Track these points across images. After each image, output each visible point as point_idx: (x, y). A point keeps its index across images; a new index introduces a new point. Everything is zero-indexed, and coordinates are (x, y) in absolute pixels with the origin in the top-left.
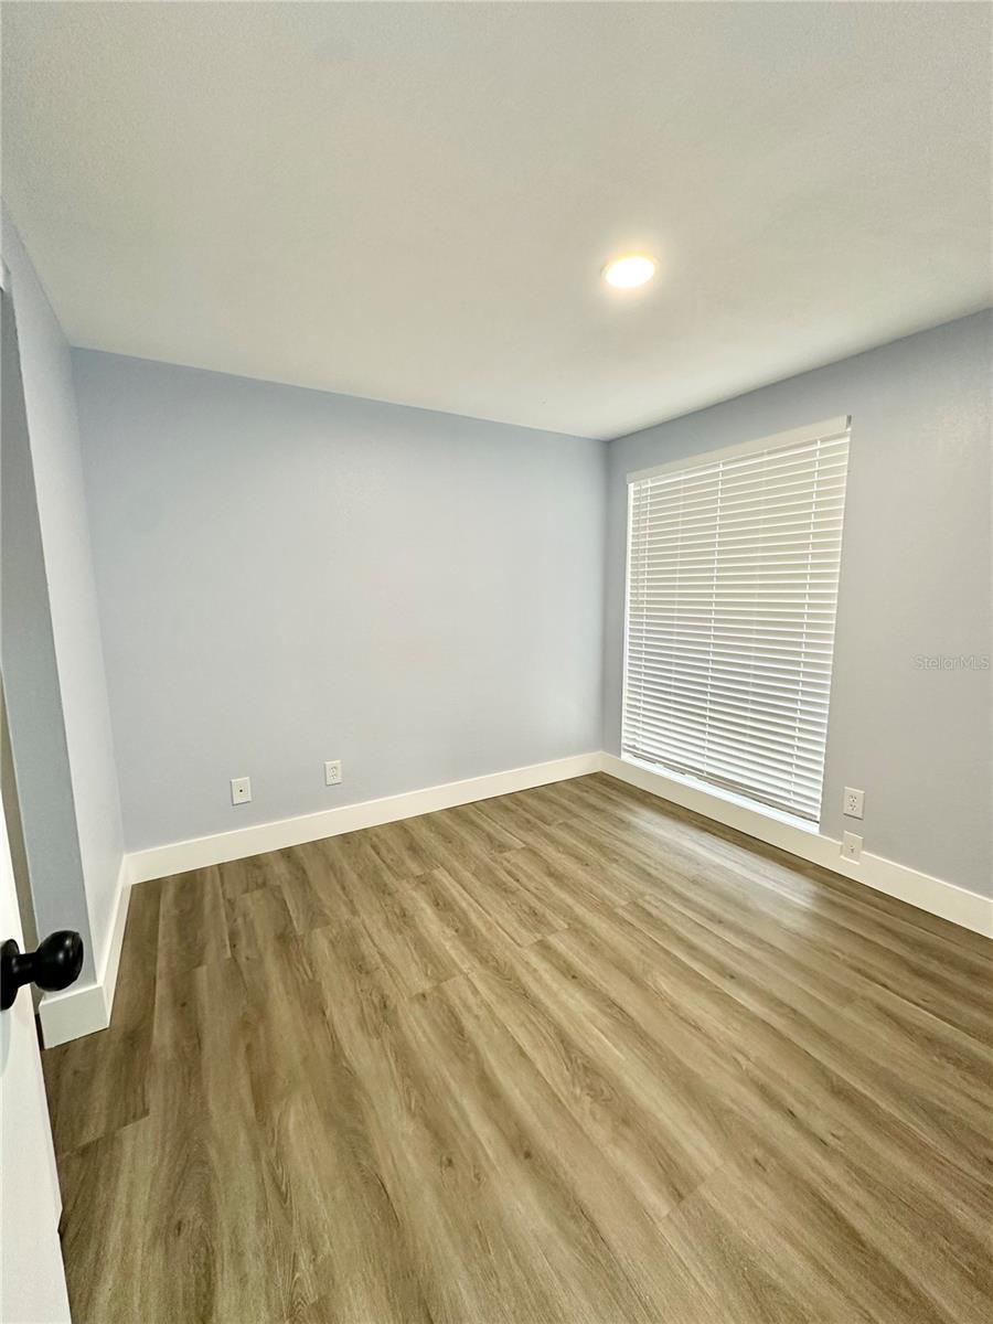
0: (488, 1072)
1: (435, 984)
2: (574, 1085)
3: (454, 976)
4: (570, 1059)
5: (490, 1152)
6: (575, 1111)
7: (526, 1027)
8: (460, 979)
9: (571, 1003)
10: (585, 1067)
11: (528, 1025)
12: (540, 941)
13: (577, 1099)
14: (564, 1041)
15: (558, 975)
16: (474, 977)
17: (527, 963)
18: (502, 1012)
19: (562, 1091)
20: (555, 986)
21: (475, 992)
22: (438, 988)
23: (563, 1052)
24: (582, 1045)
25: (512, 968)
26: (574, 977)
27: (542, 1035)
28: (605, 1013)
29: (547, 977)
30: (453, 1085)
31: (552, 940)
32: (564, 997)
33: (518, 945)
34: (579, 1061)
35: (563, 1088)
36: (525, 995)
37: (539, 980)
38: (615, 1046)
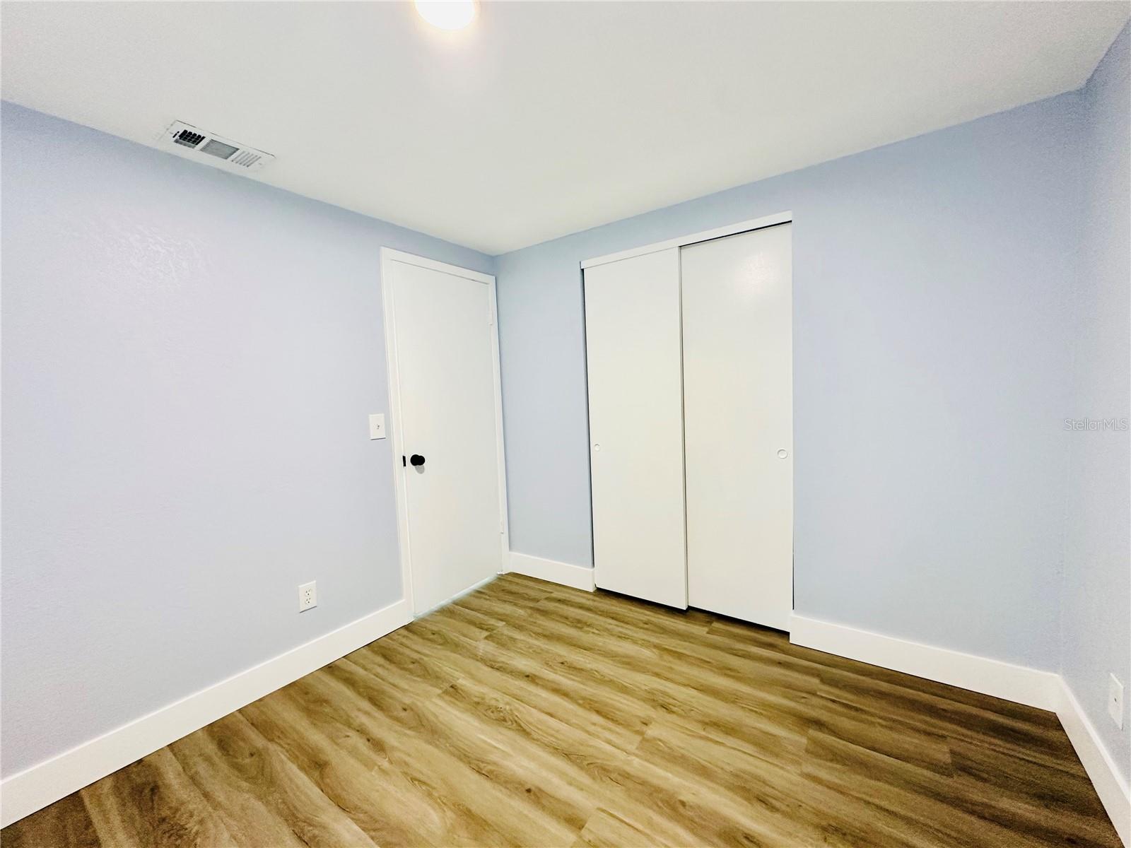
0: (565, 698)
1: (645, 736)
2: (511, 710)
3: (637, 748)
4: (516, 722)
5: (546, 671)
6: (507, 698)
7: (553, 730)
8: (632, 748)
9: (525, 762)
10: (504, 720)
11: (553, 732)
12: (581, 827)
13: (507, 704)
14: (524, 732)
15: (546, 787)
16: (622, 755)
17: (582, 789)
18: (578, 735)
19: (517, 704)
20: (544, 773)
21: (609, 742)
22: (640, 733)
23: (522, 724)
24: (510, 733)
25: (593, 777)
26: (529, 791)
27: (541, 730)
28: (495, 763)
29: (556, 781)
30: (582, 686)
31: (567, 837)
32: (532, 766)
33: (604, 811)
34: (510, 723)
35: (517, 706)
36: (567, 755)
37: (562, 774)
38: (485, 742)
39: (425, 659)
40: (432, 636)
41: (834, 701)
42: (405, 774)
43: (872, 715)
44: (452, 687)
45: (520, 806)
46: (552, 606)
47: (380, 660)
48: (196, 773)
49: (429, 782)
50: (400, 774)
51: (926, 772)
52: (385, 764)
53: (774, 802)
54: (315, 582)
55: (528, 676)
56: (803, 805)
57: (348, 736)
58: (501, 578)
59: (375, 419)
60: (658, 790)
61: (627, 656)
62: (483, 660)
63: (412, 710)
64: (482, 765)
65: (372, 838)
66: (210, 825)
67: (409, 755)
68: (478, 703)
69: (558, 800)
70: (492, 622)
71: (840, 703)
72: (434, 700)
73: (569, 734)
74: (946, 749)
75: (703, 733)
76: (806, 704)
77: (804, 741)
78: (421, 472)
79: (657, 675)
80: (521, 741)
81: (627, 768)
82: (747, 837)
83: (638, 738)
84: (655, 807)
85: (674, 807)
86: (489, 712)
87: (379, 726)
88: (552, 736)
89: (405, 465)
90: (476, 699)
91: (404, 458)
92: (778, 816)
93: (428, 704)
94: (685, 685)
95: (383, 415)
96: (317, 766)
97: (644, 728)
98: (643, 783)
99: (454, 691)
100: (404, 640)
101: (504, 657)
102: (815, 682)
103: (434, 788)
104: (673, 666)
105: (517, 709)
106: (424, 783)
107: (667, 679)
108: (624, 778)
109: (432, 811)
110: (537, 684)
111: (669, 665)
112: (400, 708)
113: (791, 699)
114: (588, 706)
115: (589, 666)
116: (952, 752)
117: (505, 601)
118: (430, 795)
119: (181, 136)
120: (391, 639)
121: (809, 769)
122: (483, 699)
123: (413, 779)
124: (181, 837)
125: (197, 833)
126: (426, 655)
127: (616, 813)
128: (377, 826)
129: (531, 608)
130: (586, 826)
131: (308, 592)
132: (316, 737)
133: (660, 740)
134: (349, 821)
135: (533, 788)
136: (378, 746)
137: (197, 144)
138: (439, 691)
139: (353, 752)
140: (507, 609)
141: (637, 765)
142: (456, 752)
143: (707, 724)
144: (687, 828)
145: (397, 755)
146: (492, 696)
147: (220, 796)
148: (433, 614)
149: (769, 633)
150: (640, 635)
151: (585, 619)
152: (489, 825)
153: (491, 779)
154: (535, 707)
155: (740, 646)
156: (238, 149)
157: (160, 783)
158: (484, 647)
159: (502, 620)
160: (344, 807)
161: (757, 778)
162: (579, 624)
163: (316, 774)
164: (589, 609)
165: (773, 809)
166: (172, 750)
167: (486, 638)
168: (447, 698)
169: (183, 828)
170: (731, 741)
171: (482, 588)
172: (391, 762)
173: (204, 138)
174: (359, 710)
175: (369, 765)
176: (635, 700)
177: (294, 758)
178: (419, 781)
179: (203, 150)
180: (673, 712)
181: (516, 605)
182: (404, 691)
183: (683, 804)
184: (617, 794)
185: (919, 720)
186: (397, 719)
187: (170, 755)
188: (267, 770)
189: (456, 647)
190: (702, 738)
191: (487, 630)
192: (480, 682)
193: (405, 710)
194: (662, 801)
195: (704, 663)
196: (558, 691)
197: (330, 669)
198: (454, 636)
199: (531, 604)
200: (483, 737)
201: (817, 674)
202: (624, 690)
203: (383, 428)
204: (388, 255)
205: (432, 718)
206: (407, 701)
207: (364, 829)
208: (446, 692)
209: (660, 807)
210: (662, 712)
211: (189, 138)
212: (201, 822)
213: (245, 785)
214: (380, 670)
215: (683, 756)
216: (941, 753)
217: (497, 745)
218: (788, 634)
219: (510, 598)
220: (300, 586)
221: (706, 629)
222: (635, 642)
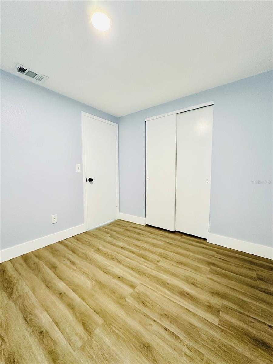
0: (133, 254)
1: (158, 265)
3: (155, 268)
4: (117, 259)
5: (128, 246)
6: (115, 253)
8: (153, 268)
9: (119, 270)
10: (113, 259)
12: (135, 288)
14: (119, 262)
15: (125, 277)
16: (150, 270)
17: (136, 278)
18: (136, 263)
19: (118, 255)
20: (124, 273)
21: (146, 266)
22: (156, 264)
23: (119, 260)
24: (115, 262)
25: (140, 275)
26: (119, 278)
27: (124, 262)
28: (110, 270)
29: (128, 275)
30: (139, 251)
31: (130, 290)
32: (121, 271)
33: (142, 284)
34: (115, 259)
36: (132, 269)
37: (130, 274)
38: (107, 264)
39: (90, 241)
40: (93, 235)
41: (220, 259)
42: (81, 271)
43: (232, 263)
44: (98, 249)
45: (116, 281)
46: (131, 229)
47: (76, 240)
48: (17, 267)
49: (88, 274)
50: (79, 271)
51: (248, 280)
52: (75, 268)
53: (197, 285)
54: (56, 215)
55: (122, 247)
56: (207, 286)
57: (64, 260)
58: (116, 221)
59: (78, 166)
60: (160, 279)
61: (153, 243)
62: (108, 243)
63: (85, 254)
64: (105, 270)
65: (69, 287)
66: (20, 281)
67: (83, 266)
68: (106, 254)
69: (128, 280)
70: (112, 232)
71: (221, 259)
72: (92, 252)
73: (134, 263)
74: (256, 273)
75: (177, 265)
76: (210, 259)
77: (209, 269)
78: (92, 184)
79: (164, 249)
80: (118, 264)
81: (151, 273)
82: (188, 294)
83: (156, 265)
84: (159, 284)
85: (164, 284)
86: (109, 256)
87: (74, 258)
88: (128, 263)
89: (86, 181)
90: (105, 253)
91: (86, 179)
92: (198, 289)
93: (90, 253)
94: (172, 252)
95: (80, 165)
96: (53, 267)
97: (158, 263)
98: (156, 277)
99: (98, 250)
100: (84, 236)
101: (115, 242)
102: (214, 253)
103: (90, 275)
104: (169, 247)
105: (117, 256)
106: (87, 274)
107: (166, 250)
108: (149, 276)
109: (88, 281)
110: (125, 250)
111: (167, 246)
112: (81, 254)
113: (206, 257)
114: (140, 256)
115: (142, 245)
116: (257, 274)
117: (117, 227)
118: (88, 277)
119: (19, 69)
120: (80, 236)
121: (210, 276)
122: (107, 252)
123: (83, 273)
124: (11, 284)
125: (16, 283)
126: (91, 240)
127: (146, 285)
128: (71, 284)
129: (124, 229)
130: (137, 288)
131: (54, 217)
132: (54, 260)
133: (162, 266)
134: (62, 282)
135: (120, 277)
136: (73, 263)
137: (24, 72)
138: (94, 250)
139: (66, 264)
140: (118, 229)
141: (154, 272)
142: (97, 266)
143: (178, 263)
144: (168, 290)
145: (79, 266)
146: (110, 252)
147: (23, 273)
148: (94, 229)
149: (201, 239)
150: (159, 238)
151: (141, 233)
152: (106, 286)
153: (108, 274)
154: (123, 256)
155: (191, 242)
156: (37, 74)
157: (6, 269)
158: (108, 238)
159: (115, 232)
160: (61, 278)
161: (193, 278)
162: (139, 234)
163: (54, 270)
164: (143, 230)
165: (197, 287)
166: (10, 261)
167: (110, 236)
168: (96, 252)
169: (12, 281)
170: (185, 268)
171: (110, 223)
172: (77, 268)
173: (26, 70)
174: (68, 253)
175: (70, 268)
176: (156, 255)
177: (47, 265)
178: (85, 273)
179: (26, 74)
180: (167, 259)
181: (120, 228)
182: (83, 249)
183: (168, 284)
184: (147, 280)
185: (248, 265)
186: (80, 257)
187: (9, 262)
188: (38, 268)
189: (100, 238)
190: (175, 266)
191: (110, 234)
192: (107, 248)
193: (82, 254)
194: (161, 282)
195: (179, 246)
196: (131, 251)
197: (60, 242)
198: (100, 235)
199: (125, 228)
200: (106, 263)
201: (215, 251)
202: (152, 252)
203: (80, 168)
204: (83, 114)
205: (91, 257)
206: (84, 252)
207: (67, 285)
208: (96, 250)
209: (160, 284)
210: (164, 259)
211: (22, 70)
212: (18, 280)
213: (31, 271)
214: (75, 243)
215: (169, 271)
216: (254, 274)
217: (110, 265)
218: (206, 240)
219: (118, 226)
220: (52, 216)
221: (180, 237)
222: (157, 239)
